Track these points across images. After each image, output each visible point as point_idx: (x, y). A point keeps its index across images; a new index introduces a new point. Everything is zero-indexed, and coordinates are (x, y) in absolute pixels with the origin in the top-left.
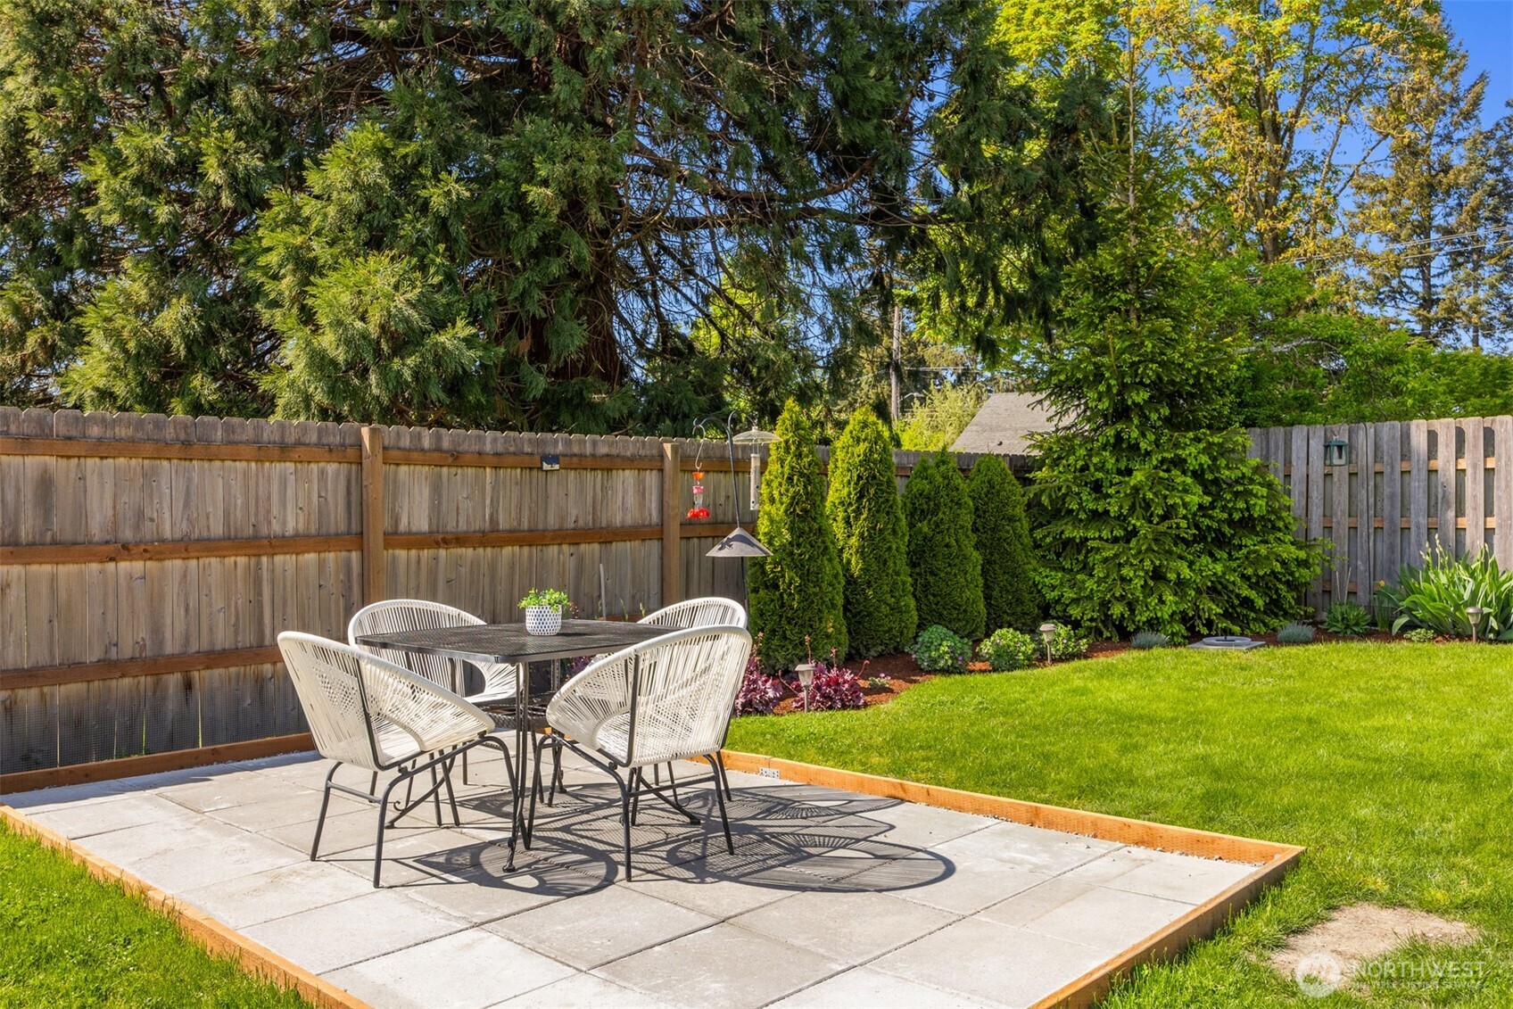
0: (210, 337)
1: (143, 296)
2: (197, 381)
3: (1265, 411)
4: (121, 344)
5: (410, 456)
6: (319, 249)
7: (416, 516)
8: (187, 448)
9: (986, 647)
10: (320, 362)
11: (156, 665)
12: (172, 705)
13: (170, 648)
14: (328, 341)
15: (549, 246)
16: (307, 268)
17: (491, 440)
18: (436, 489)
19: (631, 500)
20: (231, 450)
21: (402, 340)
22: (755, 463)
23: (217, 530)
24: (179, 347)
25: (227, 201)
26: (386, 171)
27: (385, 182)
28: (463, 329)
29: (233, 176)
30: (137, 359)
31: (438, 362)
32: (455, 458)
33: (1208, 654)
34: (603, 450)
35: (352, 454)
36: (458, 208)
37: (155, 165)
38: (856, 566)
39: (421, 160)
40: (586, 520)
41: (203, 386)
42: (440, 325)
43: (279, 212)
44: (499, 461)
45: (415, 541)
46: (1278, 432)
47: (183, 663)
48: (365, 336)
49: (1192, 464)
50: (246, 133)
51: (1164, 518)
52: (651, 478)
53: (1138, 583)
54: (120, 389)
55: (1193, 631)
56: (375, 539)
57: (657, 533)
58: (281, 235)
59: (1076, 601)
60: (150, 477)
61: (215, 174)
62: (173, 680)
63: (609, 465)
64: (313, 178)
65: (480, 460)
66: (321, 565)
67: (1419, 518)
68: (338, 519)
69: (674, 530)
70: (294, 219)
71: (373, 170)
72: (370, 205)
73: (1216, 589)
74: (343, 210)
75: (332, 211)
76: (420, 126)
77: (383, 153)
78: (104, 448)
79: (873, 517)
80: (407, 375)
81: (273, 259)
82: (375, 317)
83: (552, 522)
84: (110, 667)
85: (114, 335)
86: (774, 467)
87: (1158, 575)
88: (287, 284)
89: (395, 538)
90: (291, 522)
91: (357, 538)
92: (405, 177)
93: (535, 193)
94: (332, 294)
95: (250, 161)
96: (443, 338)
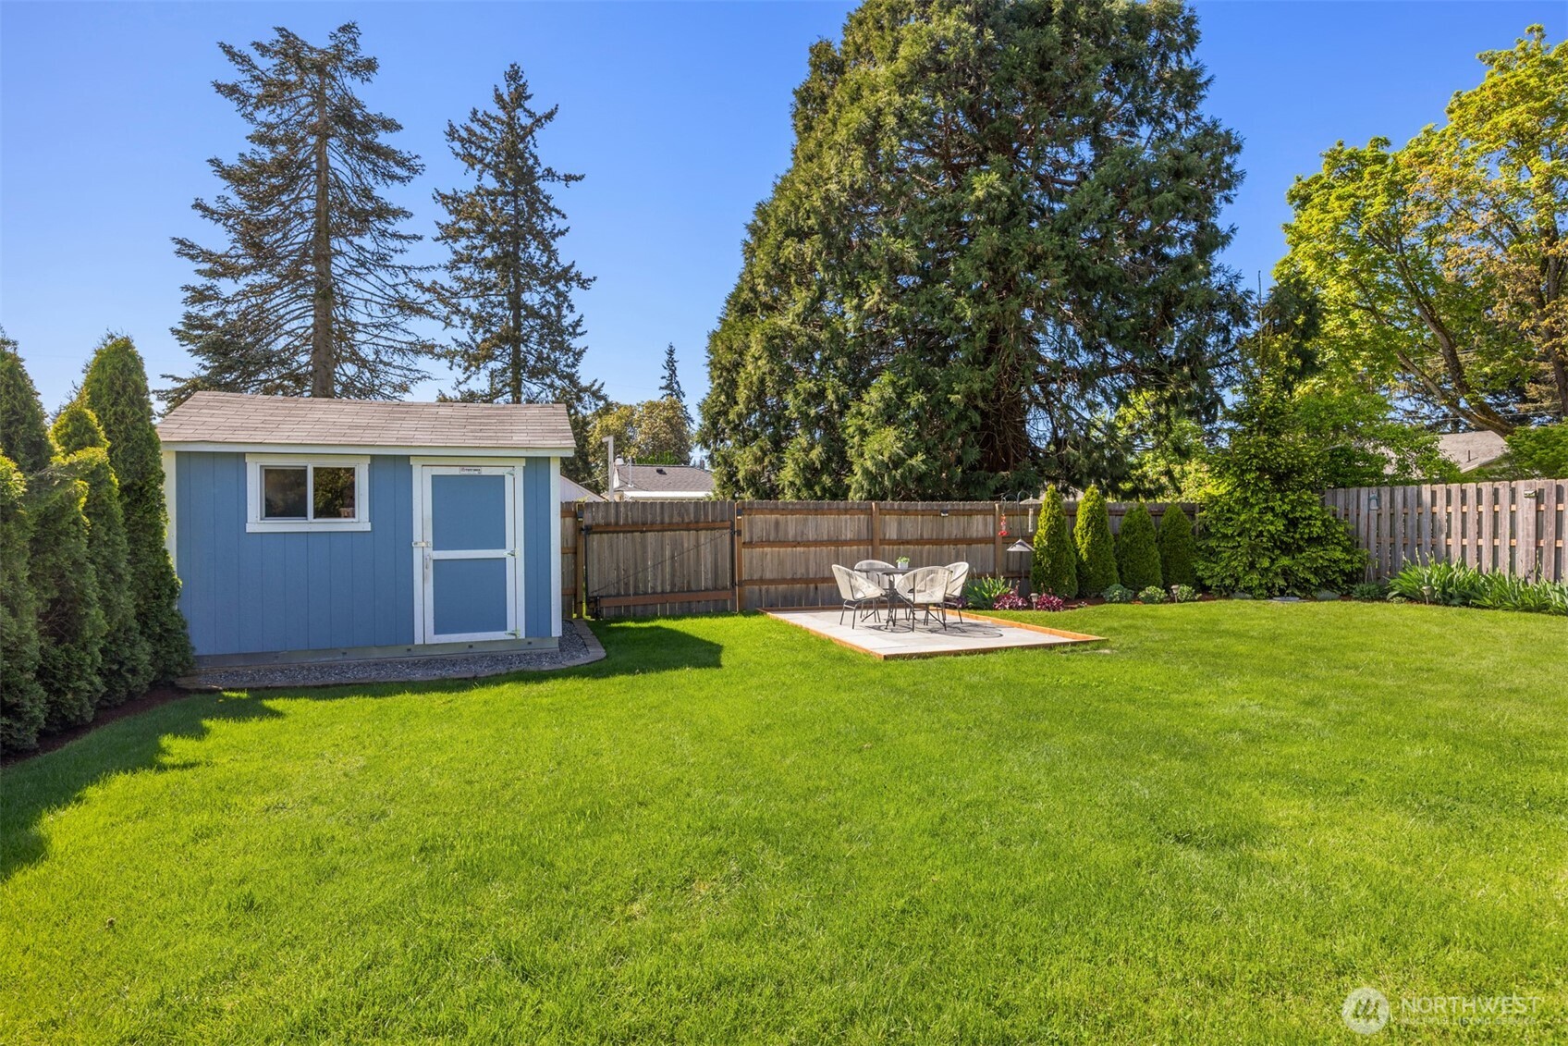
0: (829, 459)
1: (805, 445)
2: (824, 477)
3: (1348, 480)
4: (798, 464)
5: (890, 512)
6: (869, 426)
7: (892, 533)
8: (817, 511)
9: (1142, 595)
10: (866, 472)
11: (807, 581)
12: (812, 594)
13: (811, 576)
14: (869, 464)
15: (962, 417)
16: (864, 433)
17: (920, 505)
18: (900, 524)
19: (981, 527)
20: (830, 511)
21: (897, 462)
22: (1031, 512)
23: (825, 538)
24: (818, 465)
25: (835, 407)
26: (894, 391)
27: (894, 396)
28: (921, 457)
29: (837, 397)
30: (803, 470)
31: (910, 472)
32: (907, 512)
33: (1276, 603)
34: (968, 507)
35: (868, 511)
36: (922, 406)
37: (810, 394)
38: (1085, 557)
39: (908, 385)
40: (960, 535)
41: (827, 480)
42: (911, 455)
43: (853, 410)
44: (923, 513)
45: (891, 542)
46: (1354, 490)
47: (814, 581)
48: (883, 461)
49: (1278, 510)
50: (842, 378)
51: (1257, 537)
52: (990, 518)
53: (1240, 569)
54: (798, 482)
55: (1271, 593)
56: (877, 542)
57: (993, 541)
58: (855, 421)
59: (1210, 577)
60: (806, 520)
61: (831, 397)
62: (812, 586)
63: (970, 513)
64: (866, 397)
65: (916, 513)
66: (859, 551)
67: (1427, 539)
68: (864, 535)
69: (999, 540)
70: (860, 413)
71: (889, 392)
72: (888, 406)
73: (1286, 573)
74: (877, 409)
75: (873, 409)
76: (908, 371)
77: (893, 383)
78: (793, 512)
79: (1094, 535)
80: (898, 477)
81: (851, 430)
82: (887, 454)
83: (946, 536)
84: (794, 581)
85: (795, 461)
86: (1043, 513)
87: (1252, 565)
88: (856, 439)
89: (884, 541)
90: (849, 536)
91: (870, 541)
92: (902, 394)
93: (953, 398)
94: (872, 445)
95: (843, 390)
96: (913, 462)
